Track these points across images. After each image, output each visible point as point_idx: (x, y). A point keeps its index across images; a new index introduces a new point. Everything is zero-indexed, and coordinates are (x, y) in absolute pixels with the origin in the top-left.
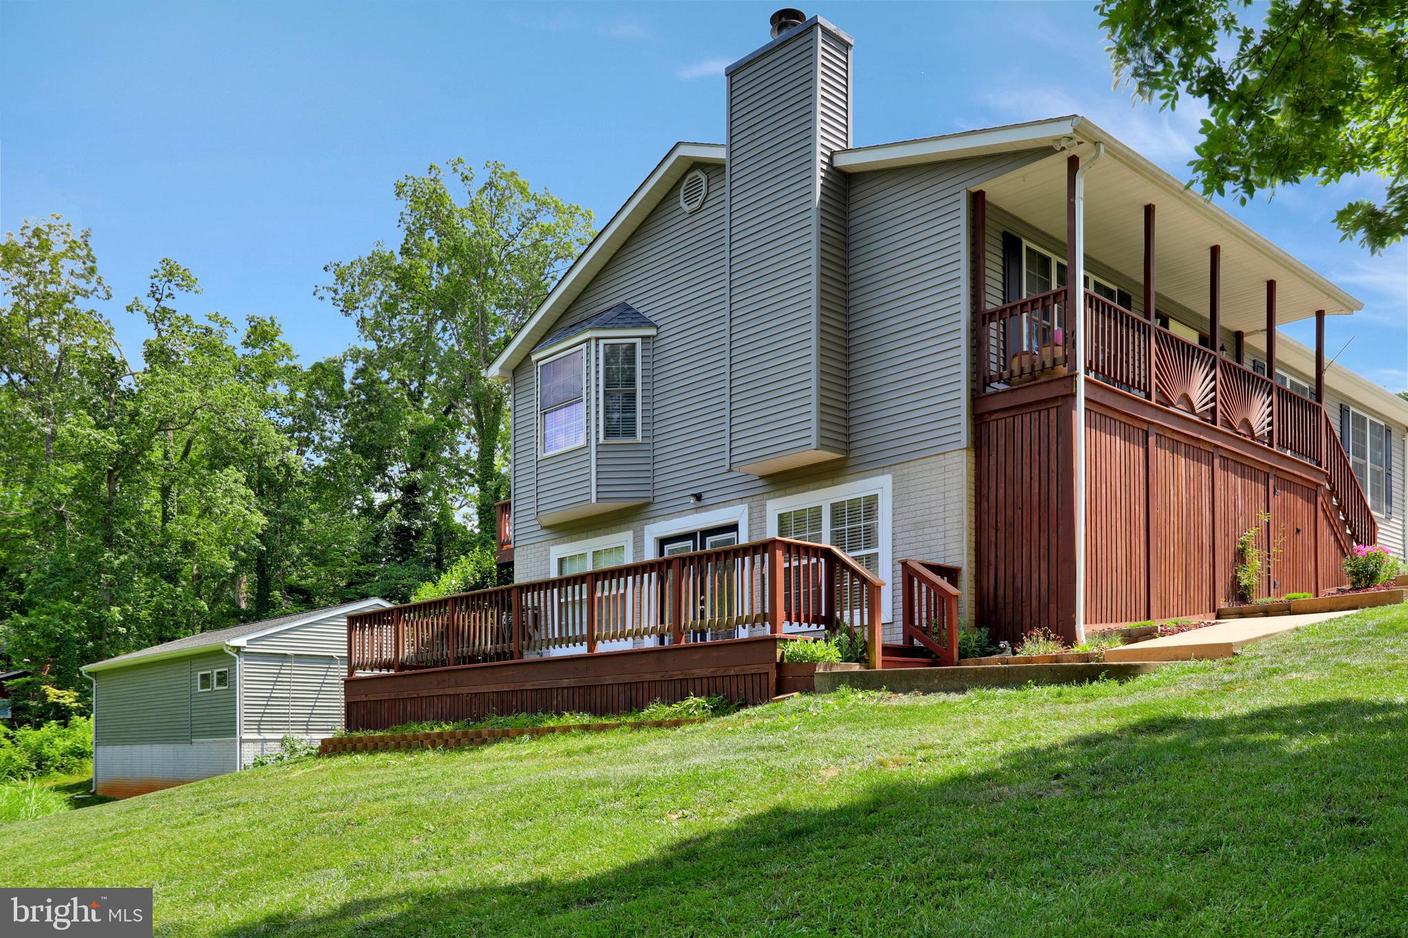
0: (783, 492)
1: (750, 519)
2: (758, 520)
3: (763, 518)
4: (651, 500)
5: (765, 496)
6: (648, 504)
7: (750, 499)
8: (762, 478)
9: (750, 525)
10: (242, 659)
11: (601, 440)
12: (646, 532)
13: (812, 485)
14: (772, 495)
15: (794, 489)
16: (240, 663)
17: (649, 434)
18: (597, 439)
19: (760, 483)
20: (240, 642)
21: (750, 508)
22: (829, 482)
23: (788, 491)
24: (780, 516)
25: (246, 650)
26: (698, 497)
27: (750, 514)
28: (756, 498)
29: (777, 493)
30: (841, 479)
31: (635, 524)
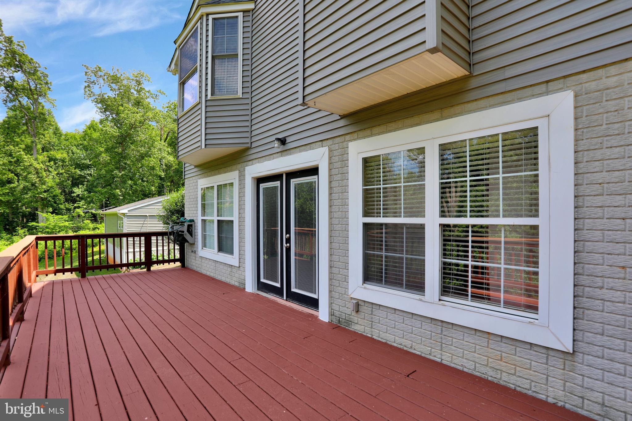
0: (368, 132)
1: (330, 163)
2: (338, 165)
3: (344, 162)
4: (249, 145)
5: (347, 137)
6: (248, 149)
7: (330, 142)
8: (343, 117)
9: (330, 170)
10: (126, 218)
11: (209, 97)
12: (246, 172)
13: (408, 121)
14: (355, 135)
15: (382, 128)
16: (125, 219)
17: (249, 90)
18: (206, 96)
19: (342, 123)
20: (125, 211)
21: (330, 151)
22: (437, 115)
23: (376, 130)
24: (366, 161)
25: (127, 214)
26: (283, 141)
27: (330, 158)
28: (337, 140)
29: (361, 134)
30: (457, 109)
31: (239, 166)
